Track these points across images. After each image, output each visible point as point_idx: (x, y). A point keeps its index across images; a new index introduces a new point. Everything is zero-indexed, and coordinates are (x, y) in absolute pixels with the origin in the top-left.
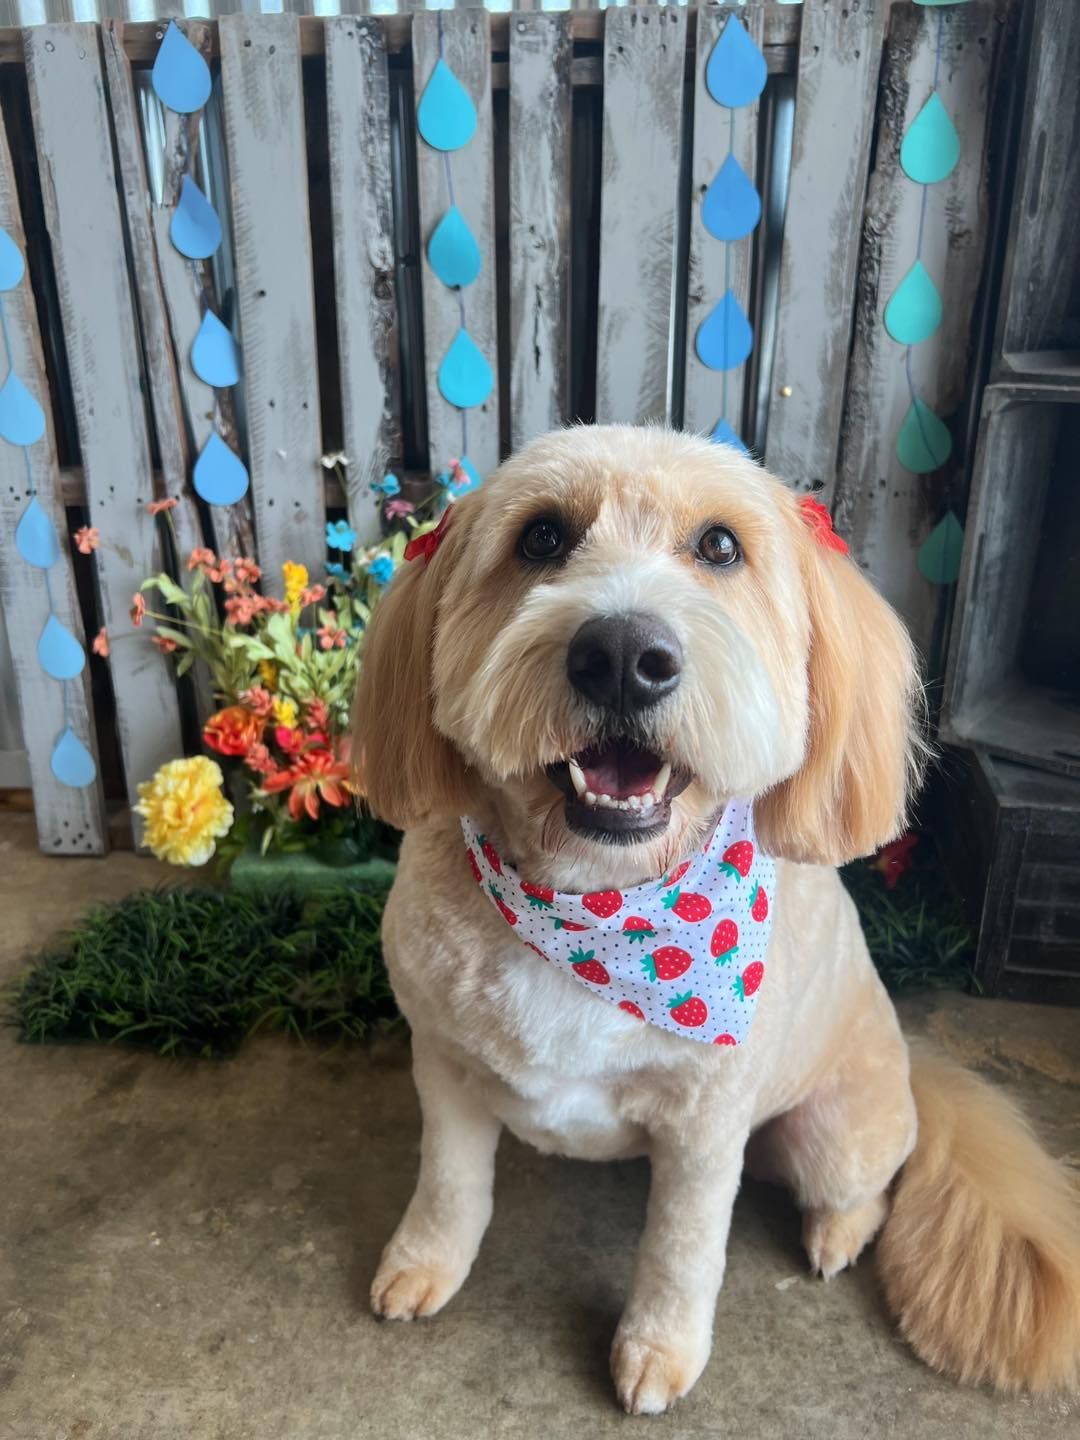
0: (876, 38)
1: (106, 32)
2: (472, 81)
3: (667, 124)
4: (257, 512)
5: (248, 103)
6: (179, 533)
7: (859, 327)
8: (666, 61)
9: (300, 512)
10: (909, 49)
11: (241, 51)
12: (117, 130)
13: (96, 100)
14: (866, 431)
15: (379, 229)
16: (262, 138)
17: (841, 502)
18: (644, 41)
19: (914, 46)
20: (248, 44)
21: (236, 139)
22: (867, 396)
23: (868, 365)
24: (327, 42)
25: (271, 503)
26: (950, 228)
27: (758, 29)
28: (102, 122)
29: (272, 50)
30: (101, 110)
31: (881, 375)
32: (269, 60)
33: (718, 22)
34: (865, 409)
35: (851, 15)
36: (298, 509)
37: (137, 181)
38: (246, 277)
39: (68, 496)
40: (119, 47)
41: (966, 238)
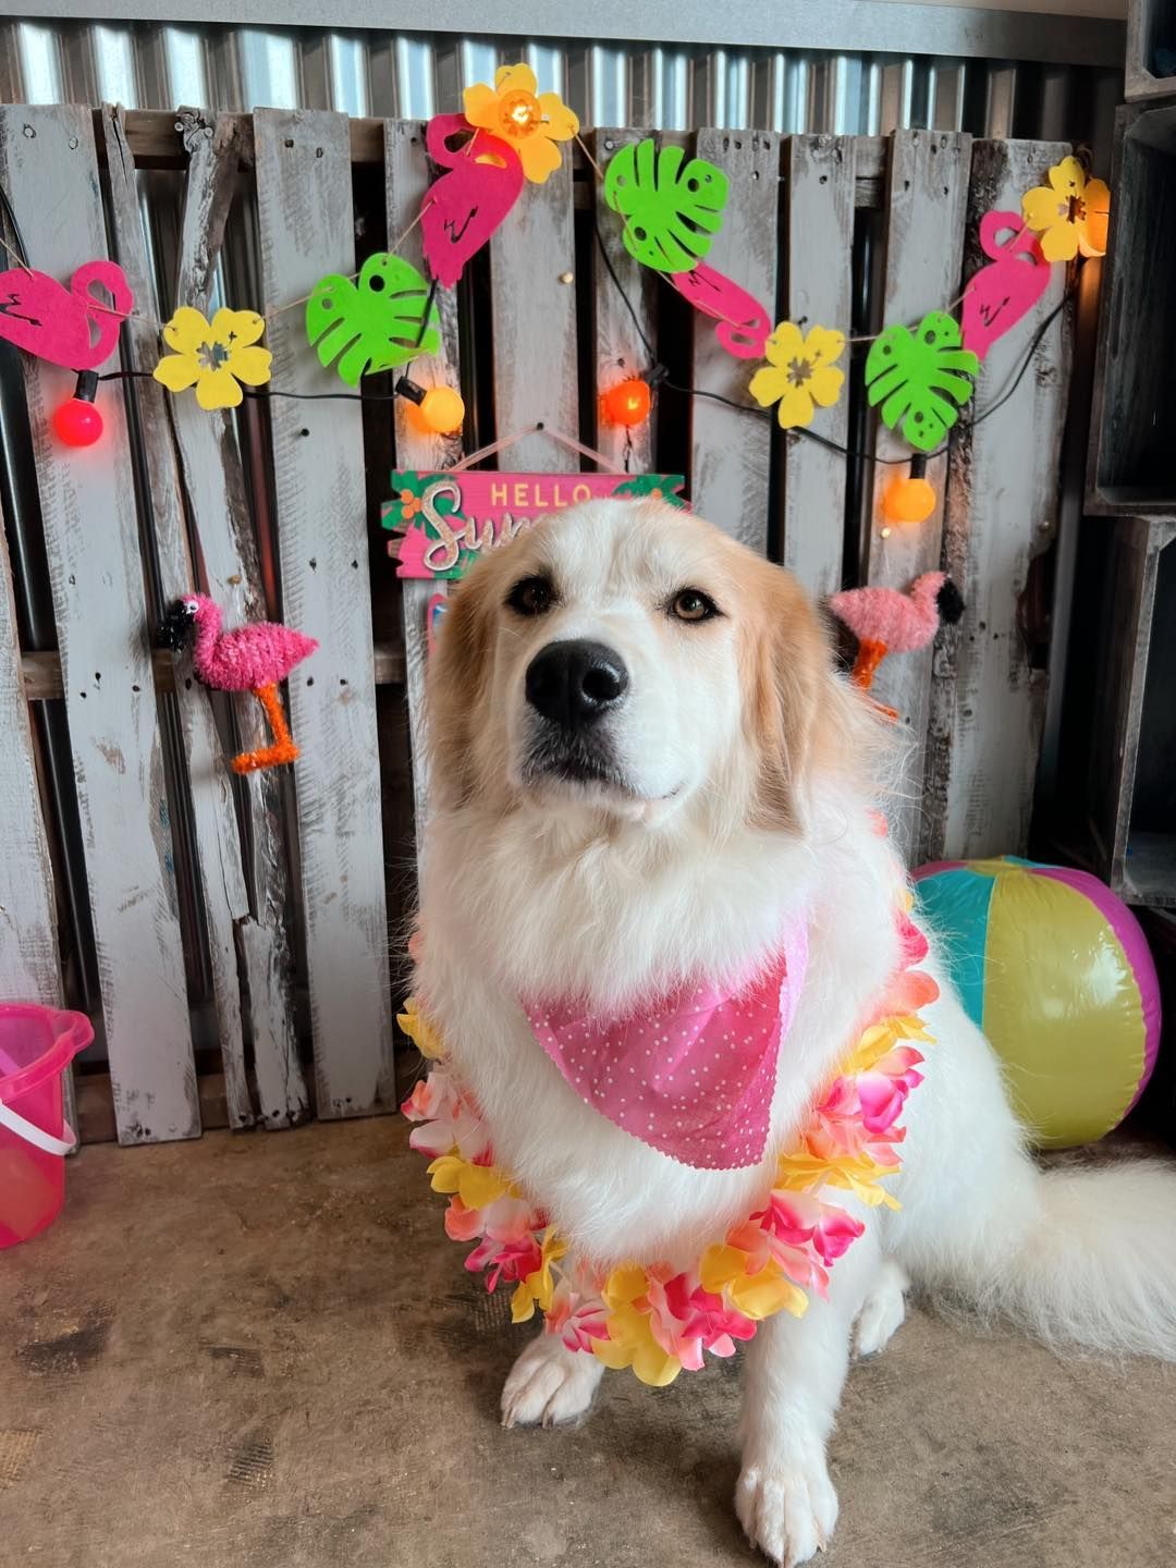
0: (963, 174)
1: (107, 119)
2: (553, 199)
3: (762, 252)
4: (291, 694)
5: (288, 212)
6: (190, 726)
7: (953, 466)
8: (760, 188)
9: (348, 691)
10: (994, 187)
11: (280, 153)
12: (120, 236)
13: (91, 199)
14: (965, 572)
15: (445, 361)
16: (306, 254)
17: (941, 648)
18: (736, 165)
19: (998, 186)
20: (290, 144)
21: (273, 252)
22: (965, 537)
23: (966, 503)
24: (386, 148)
25: (310, 682)
26: (1037, 367)
27: (851, 160)
28: (98, 227)
29: (319, 153)
30: (96, 210)
31: (977, 514)
32: (316, 164)
33: (812, 151)
34: (964, 549)
35: (939, 151)
36: (345, 686)
37: (145, 298)
38: (283, 413)
39: (36, 687)
40: (122, 137)
41: (1052, 375)
